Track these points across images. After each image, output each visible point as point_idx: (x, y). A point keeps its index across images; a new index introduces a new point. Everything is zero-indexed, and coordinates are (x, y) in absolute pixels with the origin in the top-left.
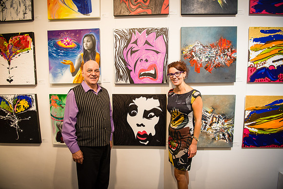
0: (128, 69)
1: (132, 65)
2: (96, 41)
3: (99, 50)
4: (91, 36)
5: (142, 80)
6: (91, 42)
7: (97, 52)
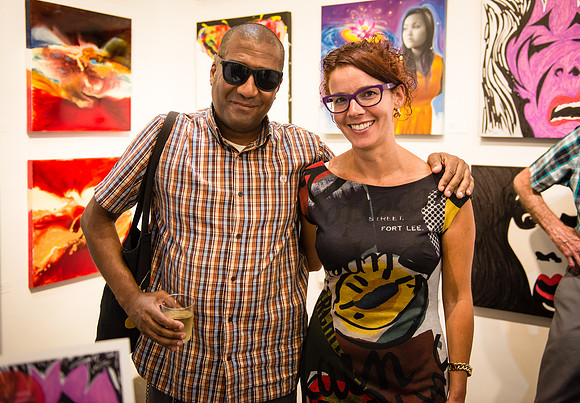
0: (520, 98)
1: (532, 86)
2: (437, 24)
3: (442, 46)
4: (422, 12)
5: (560, 128)
6: (422, 29)
7: (436, 52)
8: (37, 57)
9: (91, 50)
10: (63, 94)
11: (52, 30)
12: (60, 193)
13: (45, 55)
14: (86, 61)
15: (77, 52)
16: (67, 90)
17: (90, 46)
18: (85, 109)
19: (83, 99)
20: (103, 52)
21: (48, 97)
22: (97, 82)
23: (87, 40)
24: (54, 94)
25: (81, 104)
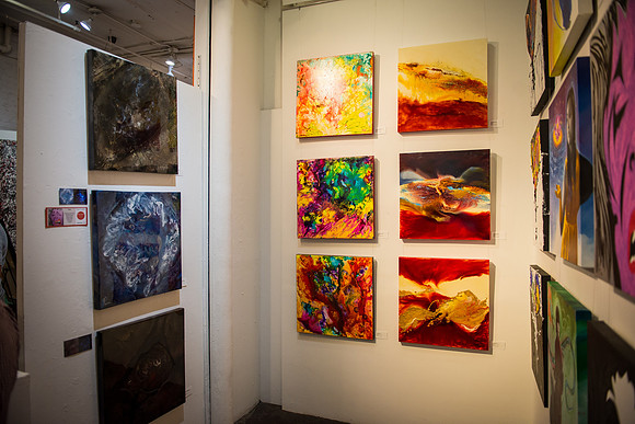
8: (403, 190)
9: (449, 180)
10: (424, 213)
11: (415, 170)
12: (420, 281)
13: (409, 188)
14: (442, 188)
15: (436, 183)
16: (427, 210)
17: (446, 177)
18: (442, 222)
19: (441, 216)
20: (460, 180)
21: (412, 215)
22: (453, 203)
23: (445, 174)
24: (416, 213)
25: (439, 219)
